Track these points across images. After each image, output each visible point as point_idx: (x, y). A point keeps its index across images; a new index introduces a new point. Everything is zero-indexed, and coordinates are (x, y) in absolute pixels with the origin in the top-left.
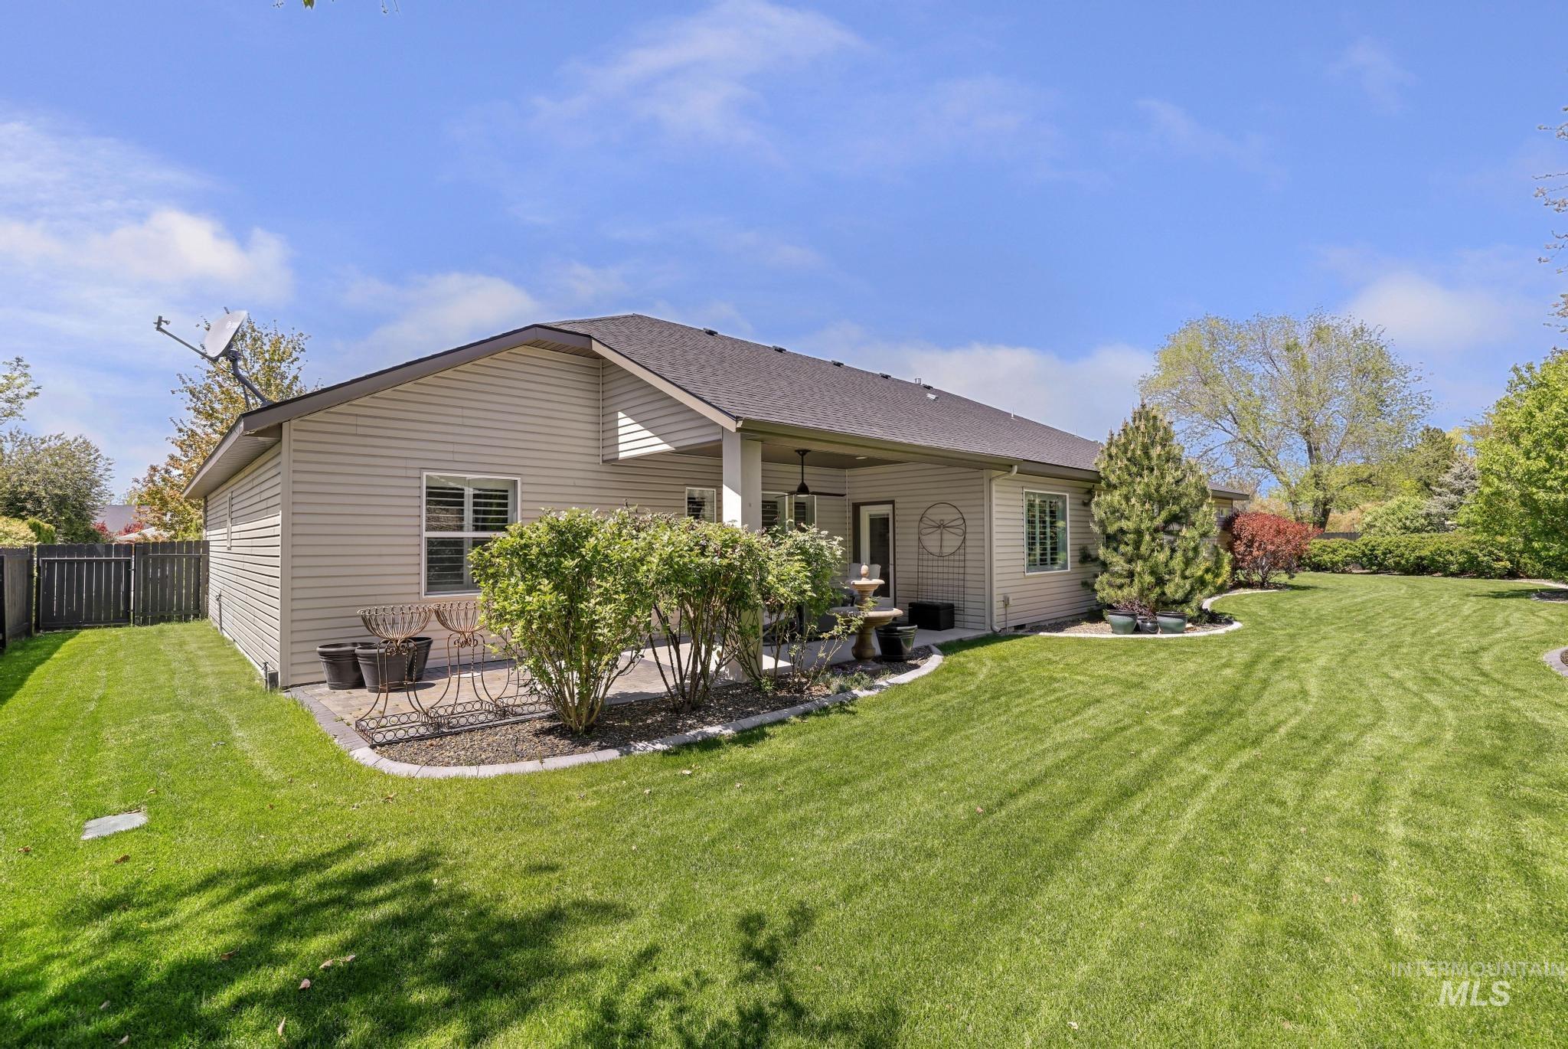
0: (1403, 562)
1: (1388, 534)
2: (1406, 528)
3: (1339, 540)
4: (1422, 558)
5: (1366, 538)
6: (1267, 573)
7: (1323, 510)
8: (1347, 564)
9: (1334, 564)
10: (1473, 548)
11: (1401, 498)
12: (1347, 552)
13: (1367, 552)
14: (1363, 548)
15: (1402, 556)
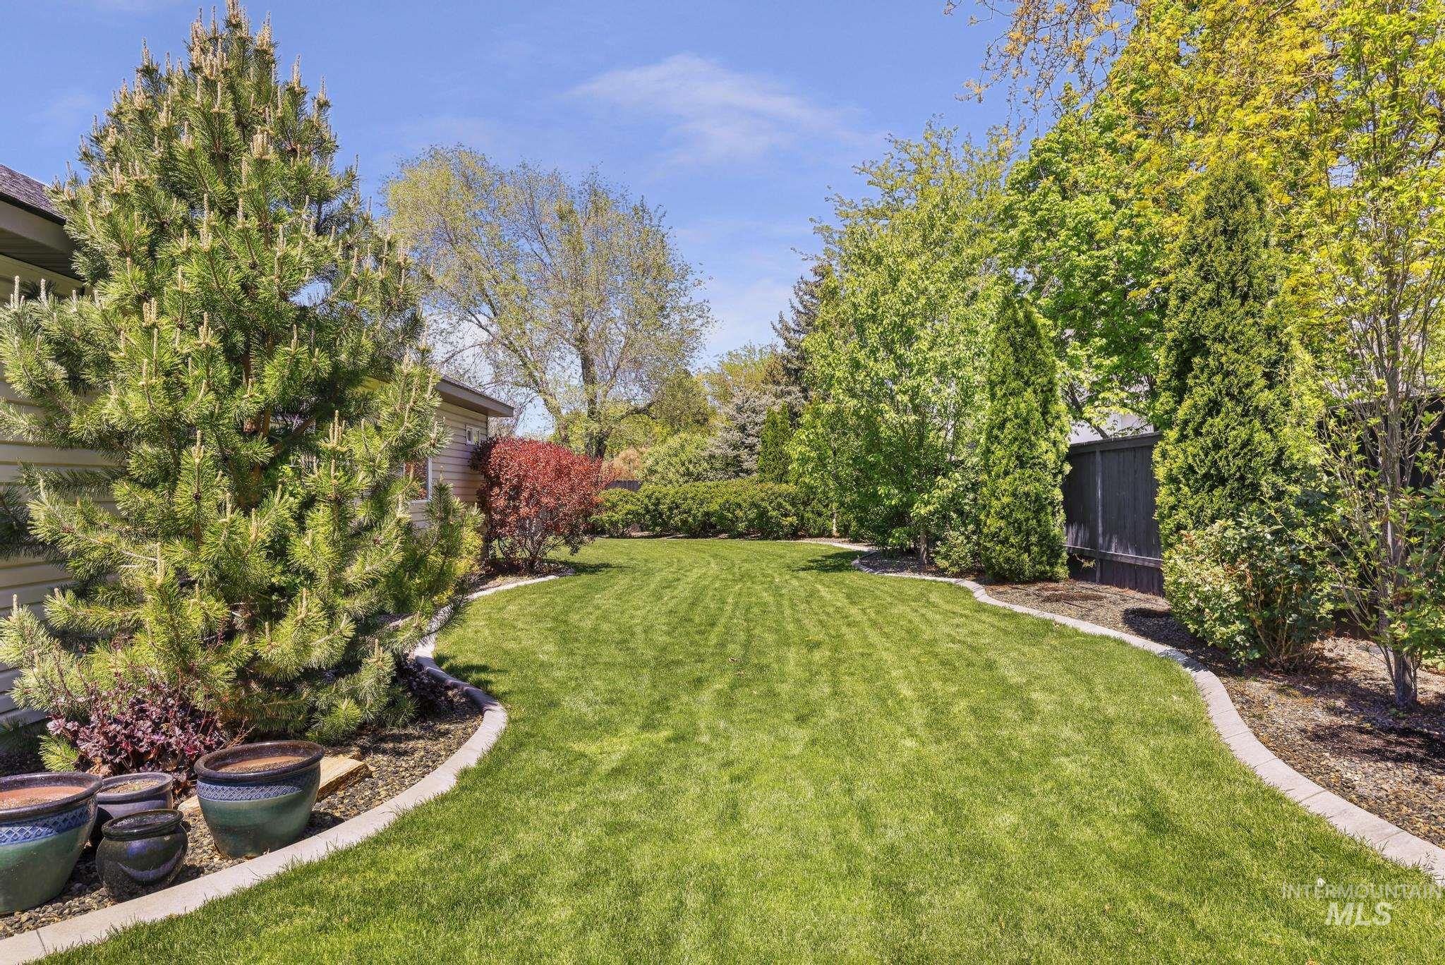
0: (690, 520)
1: (671, 482)
2: (688, 474)
3: (619, 490)
4: (707, 514)
5: (647, 488)
6: (540, 543)
7: (599, 446)
8: (628, 525)
9: (614, 524)
10: (763, 500)
11: (683, 435)
12: (629, 506)
13: (651, 507)
14: (646, 501)
15: (688, 512)
